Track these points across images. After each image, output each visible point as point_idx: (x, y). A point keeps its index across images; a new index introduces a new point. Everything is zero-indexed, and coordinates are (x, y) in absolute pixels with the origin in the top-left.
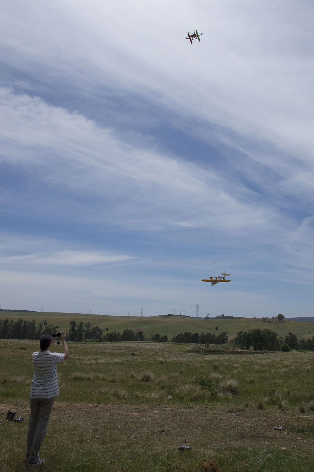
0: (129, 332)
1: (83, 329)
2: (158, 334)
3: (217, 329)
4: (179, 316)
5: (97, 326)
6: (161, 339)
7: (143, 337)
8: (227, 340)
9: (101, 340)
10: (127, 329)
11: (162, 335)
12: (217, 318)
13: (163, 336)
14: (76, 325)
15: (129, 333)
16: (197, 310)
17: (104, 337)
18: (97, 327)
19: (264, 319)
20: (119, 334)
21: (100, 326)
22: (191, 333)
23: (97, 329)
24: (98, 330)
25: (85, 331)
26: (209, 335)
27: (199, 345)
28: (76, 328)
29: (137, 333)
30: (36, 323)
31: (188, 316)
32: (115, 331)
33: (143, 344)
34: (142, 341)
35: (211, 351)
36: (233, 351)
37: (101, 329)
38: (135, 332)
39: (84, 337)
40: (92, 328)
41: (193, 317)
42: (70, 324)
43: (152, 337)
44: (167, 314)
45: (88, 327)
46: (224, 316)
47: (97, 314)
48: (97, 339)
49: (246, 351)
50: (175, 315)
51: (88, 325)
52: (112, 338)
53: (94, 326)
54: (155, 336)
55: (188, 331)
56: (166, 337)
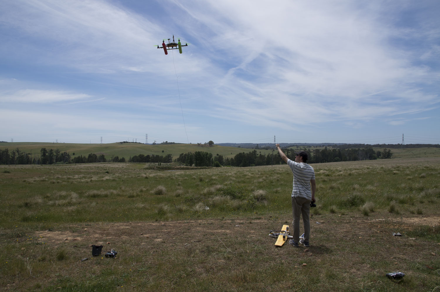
0: (93, 155)
1: (53, 155)
2: (117, 157)
3: (163, 152)
4: (132, 142)
5: (65, 151)
6: (120, 160)
7: (105, 159)
8: (172, 160)
9: (70, 163)
10: (91, 153)
11: (120, 157)
12: (162, 144)
13: (122, 158)
14: (47, 151)
17: (72, 160)
19: (199, 145)
20: (84, 157)
21: (68, 152)
22: (144, 155)
23: (65, 154)
25: (55, 156)
26: (157, 156)
28: (47, 154)
29: (100, 156)
31: (139, 143)
32: (81, 156)
33: (105, 164)
34: (104, 162)
35: (163, 168)
37: (69, 154)
38: (98, 156)
39: (54, 161)
40: (61, 153)
41: (143, 143)
42: (41, 151)
43: (112, 159)
45: (58, 153)
46: (168, 142)
47: (63, 142)
48: (66, 162)
50: (129, 142)
51: (58, 151)
52: (79, 160)
53: (63, 152)
54: (114, 158)
55: (141, 154)
56: (124, 159)
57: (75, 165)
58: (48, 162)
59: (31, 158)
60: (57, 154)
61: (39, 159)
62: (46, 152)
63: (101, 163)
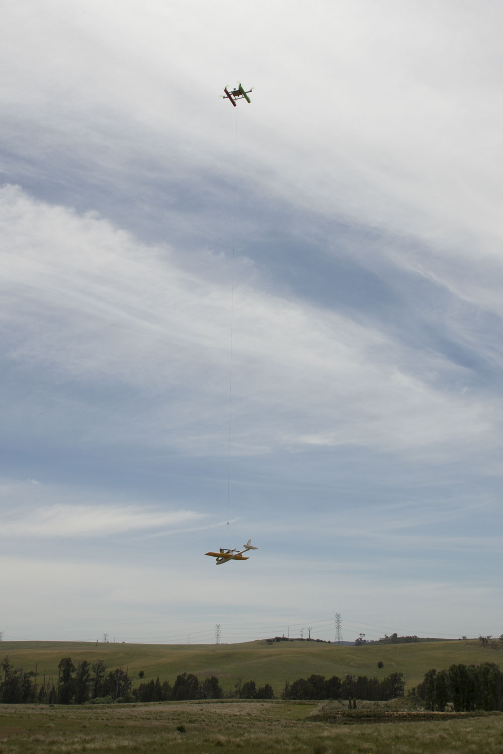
0: (189, 678)
1: (88, 677)
2: (251, 682)
3: (380, 665)
4: (298, 639)
5: (119, 668)
6: (258, 691)
7: (220, 690)
8: (403, 689)
9: (128, 700)
10: (183, 673)
11: (260, 685)
12: (381, 641)
13: (263, 686)
14: (74, 667)
15: (190, 681)
16: (338, 626)
17: (135, 693)
18: (120, 671)
19: (484, 642)
20: (166, 684)
21: (124, 670)
22: (324, 678)
23: (119, 675)
24: (120, 678)
25: (93, 680)
26: (362, 680)
27: (336, 703)
28: (73, 675)
29: (206, 681)
31: (318, 641)
32: (158, 680)
33: (215, 704)
34: (216, 698)
35: (361, 717)
36: (409, 714)
37: (128, 675)
38: (202, 679)
39: (90, 695)
40: (109, 673)
41: (329, 642)
42: (60, 666)
43: (237, 689)
45: (100, 672)
46: (398, 637)
47: (121, 642)
48: (118, 697)
49: (436, 713)
50: (291, 637)
51: (100, 668)
52: (153, 693)
53: (113, 669)
54: (244, 686)
55: (316, 674)
56: (270, 688)
57: (134, 706)
58: (74, 698)
59: (36, 685)
60: (97, 675)
61: (54, 688)
62: (71, 669)
63: (210, 700)
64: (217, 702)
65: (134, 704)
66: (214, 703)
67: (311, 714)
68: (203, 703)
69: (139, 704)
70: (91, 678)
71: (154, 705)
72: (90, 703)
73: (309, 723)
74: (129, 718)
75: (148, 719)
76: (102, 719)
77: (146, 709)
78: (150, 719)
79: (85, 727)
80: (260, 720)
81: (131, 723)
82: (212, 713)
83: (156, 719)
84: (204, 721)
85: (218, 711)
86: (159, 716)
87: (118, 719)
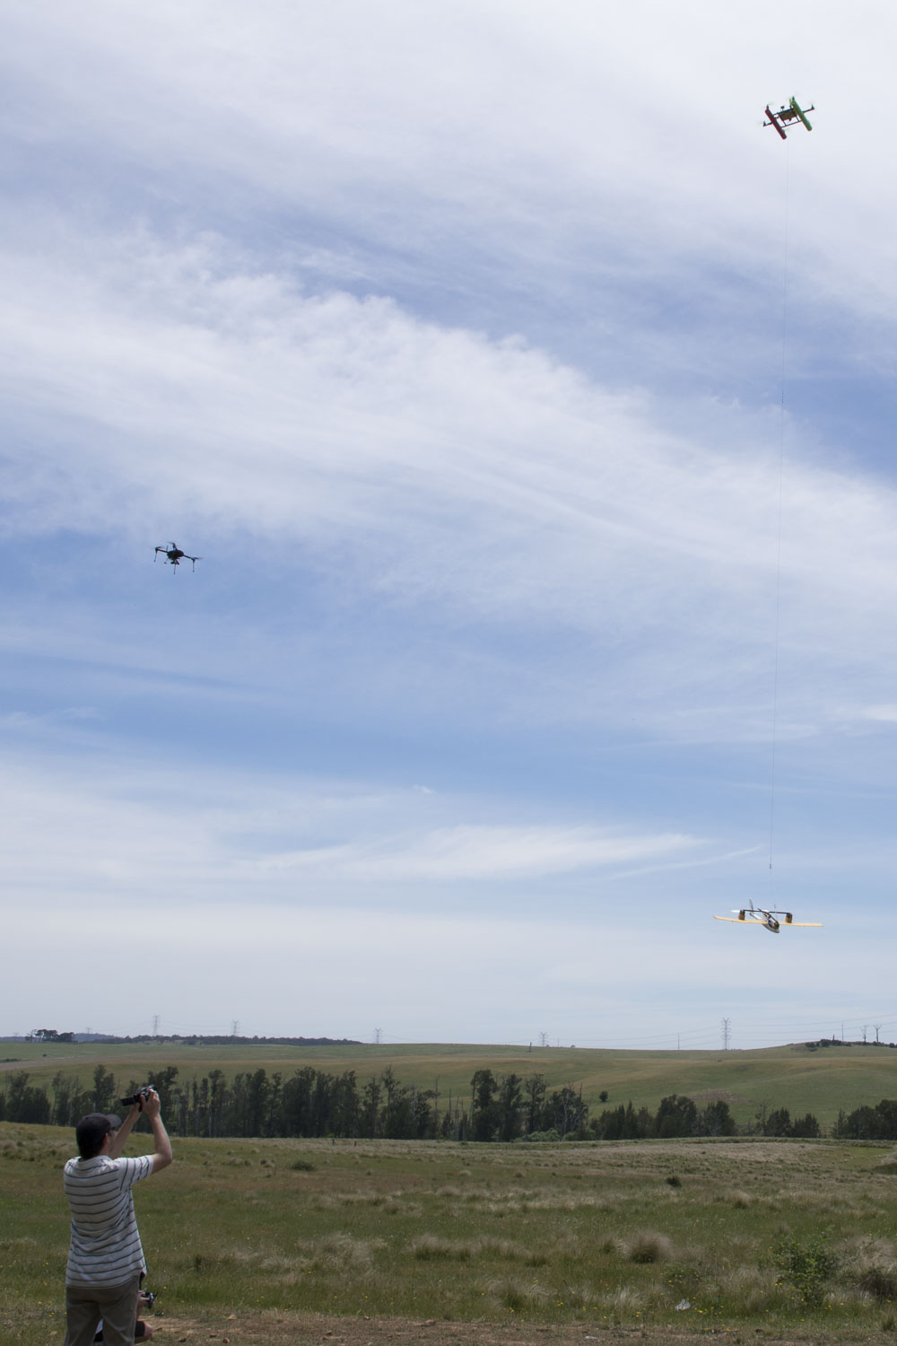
0: (680, 1104)
1: (518, 1099)
2: (782, 1110)
4: (859, 1043)
5: (567, 1086)
6: (793, 1125)
7: (732, 1122)
9: (583, 1136)
10: (671, 1095)
11: (796, 1115)
13: (803, 1117)
14: (496, 1084)
15: (682, 1108)
17: (594, 1125)
18: (570, 1091)
20: (643, 1112)
21: (576, 1088)
23: (567, 1097)
24: (570, 1103)
25: (526, 1104)
28: (496, 1097)
29: (709, 1108)
30: (356, 1081)
31: (892, 1045)
32: (630, 1105)
33: (725, 1145)
34: (726, 1135)
37: (583, 1098)
38: (702, 1105)
39: (524, 1128)
40: (552, 1094)
42: (473, 1083)
43: (760, 1121)
44: (816, 1038)
45: (538, 1092)
47: (567, 1045)
48: (567, 1132)
50: (847, 1040)
51: (537, 1086)
52: (622, 1126)
53: (559, 1088)
54: (771, 1116)
55: (890, 1099)
56: (814, 1121)
57: (594, 1146)
58: (497, 1132)
59: (437, 1112)
60: (533, 1096)
61: (465, 1117)
62: (492, 1087)
63: (715, 1138)
64: (727, 1142)
65: (593, 1142)
66: (722, 1142)
67: (883, 1162)
68: (706, 1142)
69: (602, 1142)
70: (523, 1101)
71: (626, 1144)
72: (524, 1140)
73: (880, 1175)
74: (588, 1164)
75: (619, 1166)
76: (546, 1165)
77: (615, 1150)
78: (622, 1165)
79: (519, 1176)
80: (799, 1171)
81: (593, 1171)
82: (721, 1158)
83: (632, 1166)
84: (708, 1170)
85: (731, 1155)
86: (636, 1161)
87: (572, 1164)
